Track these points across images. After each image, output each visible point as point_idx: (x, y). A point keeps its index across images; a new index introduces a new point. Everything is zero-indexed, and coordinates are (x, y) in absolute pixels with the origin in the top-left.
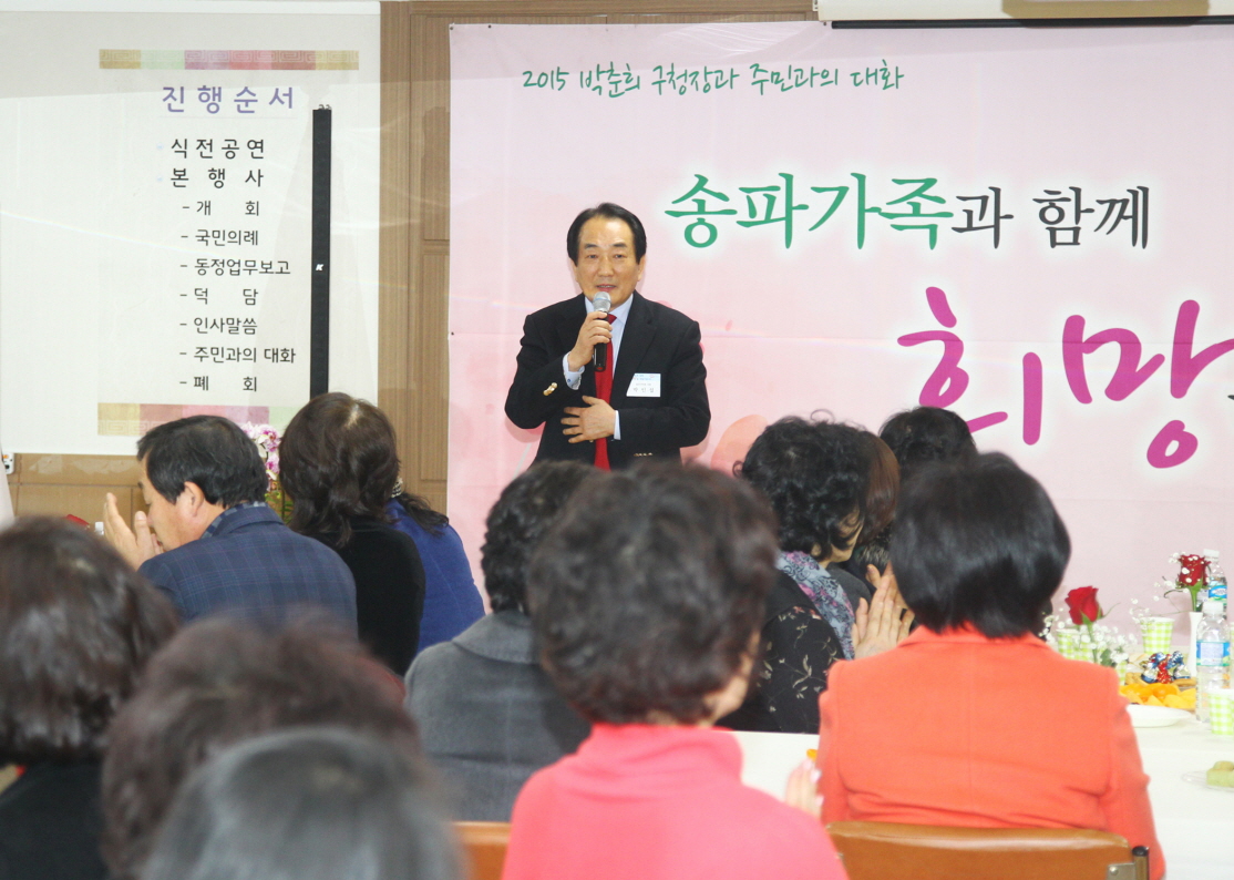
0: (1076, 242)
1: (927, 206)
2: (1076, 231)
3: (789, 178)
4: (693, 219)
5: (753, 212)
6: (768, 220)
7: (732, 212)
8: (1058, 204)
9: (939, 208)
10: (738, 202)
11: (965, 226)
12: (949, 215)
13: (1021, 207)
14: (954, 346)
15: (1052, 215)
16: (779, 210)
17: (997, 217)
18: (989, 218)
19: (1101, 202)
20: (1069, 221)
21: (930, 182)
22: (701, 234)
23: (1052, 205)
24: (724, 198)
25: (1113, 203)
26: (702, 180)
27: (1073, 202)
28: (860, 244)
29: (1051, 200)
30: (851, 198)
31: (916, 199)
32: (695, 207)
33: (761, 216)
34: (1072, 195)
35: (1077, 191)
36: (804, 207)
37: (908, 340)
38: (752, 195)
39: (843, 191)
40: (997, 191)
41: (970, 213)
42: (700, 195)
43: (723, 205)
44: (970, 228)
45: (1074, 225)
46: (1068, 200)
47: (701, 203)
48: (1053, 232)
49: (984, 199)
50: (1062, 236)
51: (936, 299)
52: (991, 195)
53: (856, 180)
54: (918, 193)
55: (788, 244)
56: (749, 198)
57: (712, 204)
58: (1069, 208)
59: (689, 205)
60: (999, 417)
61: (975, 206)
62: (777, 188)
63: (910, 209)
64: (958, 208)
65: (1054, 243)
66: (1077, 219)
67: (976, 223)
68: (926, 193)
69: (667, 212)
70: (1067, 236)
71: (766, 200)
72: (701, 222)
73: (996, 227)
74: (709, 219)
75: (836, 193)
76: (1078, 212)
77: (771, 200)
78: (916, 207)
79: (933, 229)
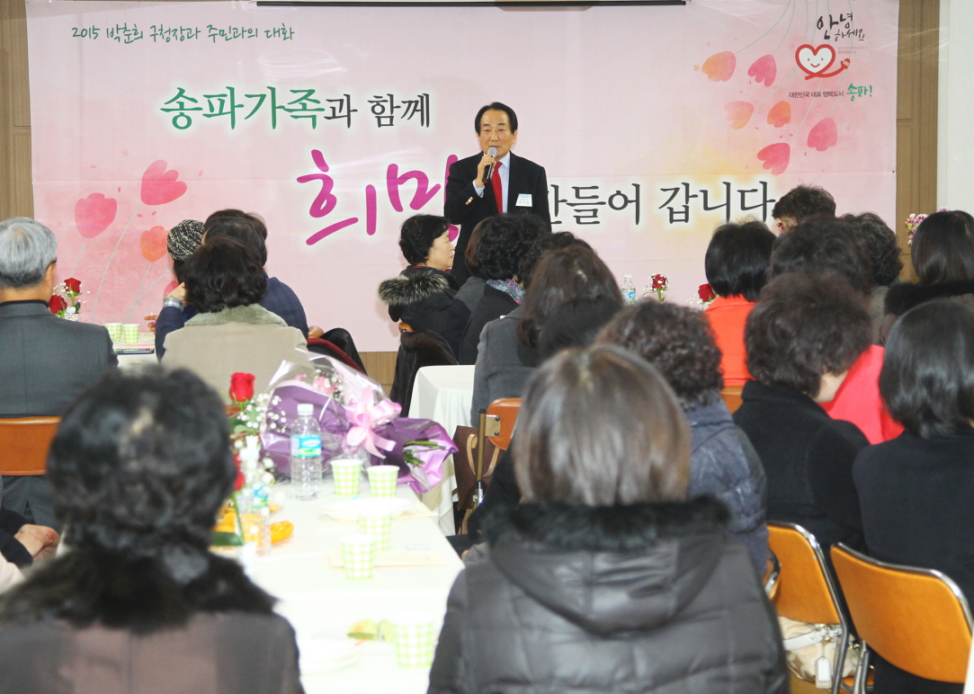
0: (391, 124)
1: (310, 105)
2: (391, 118)
3: (232, 90)
4: (177, 113)
5: (212, 109)
6: (221, 113)
7: (201, 109)
8: (381, 103)
9: (317, 106)
10: (203, 103)
11: (331, 115)
12: (323, 110)
13: (361, 105)
14: (328, 182)
15: (378, 109)
16: (227, 108)
17: (349, 111)
18: (344, 112)
19: (404, 102)
20: (387, 112)
21: (311, 92)
22: (182, 122)
23: (378, 104)
24: (194, 100)
25: (410, 102)
26: (182, 91)
27: (389, 102)
28: (274, 126)
29: (378, 101)
30: (268, 101)
31: (304, 101)
32: (178, 106)
33: (217, 111)
34: (388, 98)
35: (391, 96)
36: (241, 106)
37: (302, 179)
38: (211, 99)
39: (263, 97)
40: (348, 96)
41: (334, 109)
42: (181, 99)
43: (195, 105)
44: (334, 117)
45: (390, 115)
46: (386, 101)
47: (182, 104)
48: (379, 119)
49: (342, 101)
50: (384, 121)
51: (317, 157)
52: (345, 98)
53: (270, 91)
54: (305, 98)
55: (233, 126)
56: (209, 101)
57: (188, 104)
58: (387, 106)
59: (175, 105)
60: (354, 220)
61: (337, 105)
62: (225, 95)
63: (301, 107)
64: (327, 106)
65: (380, 125)
66: (392, 112)
67: (337, 114)
68: (309, 98)
69: (162, 109)
70: (387, 121)
71: (219, 102)
72: (182, 114)
73: (349, 116)
74: (186, 113)
75: (259, 98)
76: (392, 108)
77: (222, 102)
78: (304, 105)
79: (314, 118)
